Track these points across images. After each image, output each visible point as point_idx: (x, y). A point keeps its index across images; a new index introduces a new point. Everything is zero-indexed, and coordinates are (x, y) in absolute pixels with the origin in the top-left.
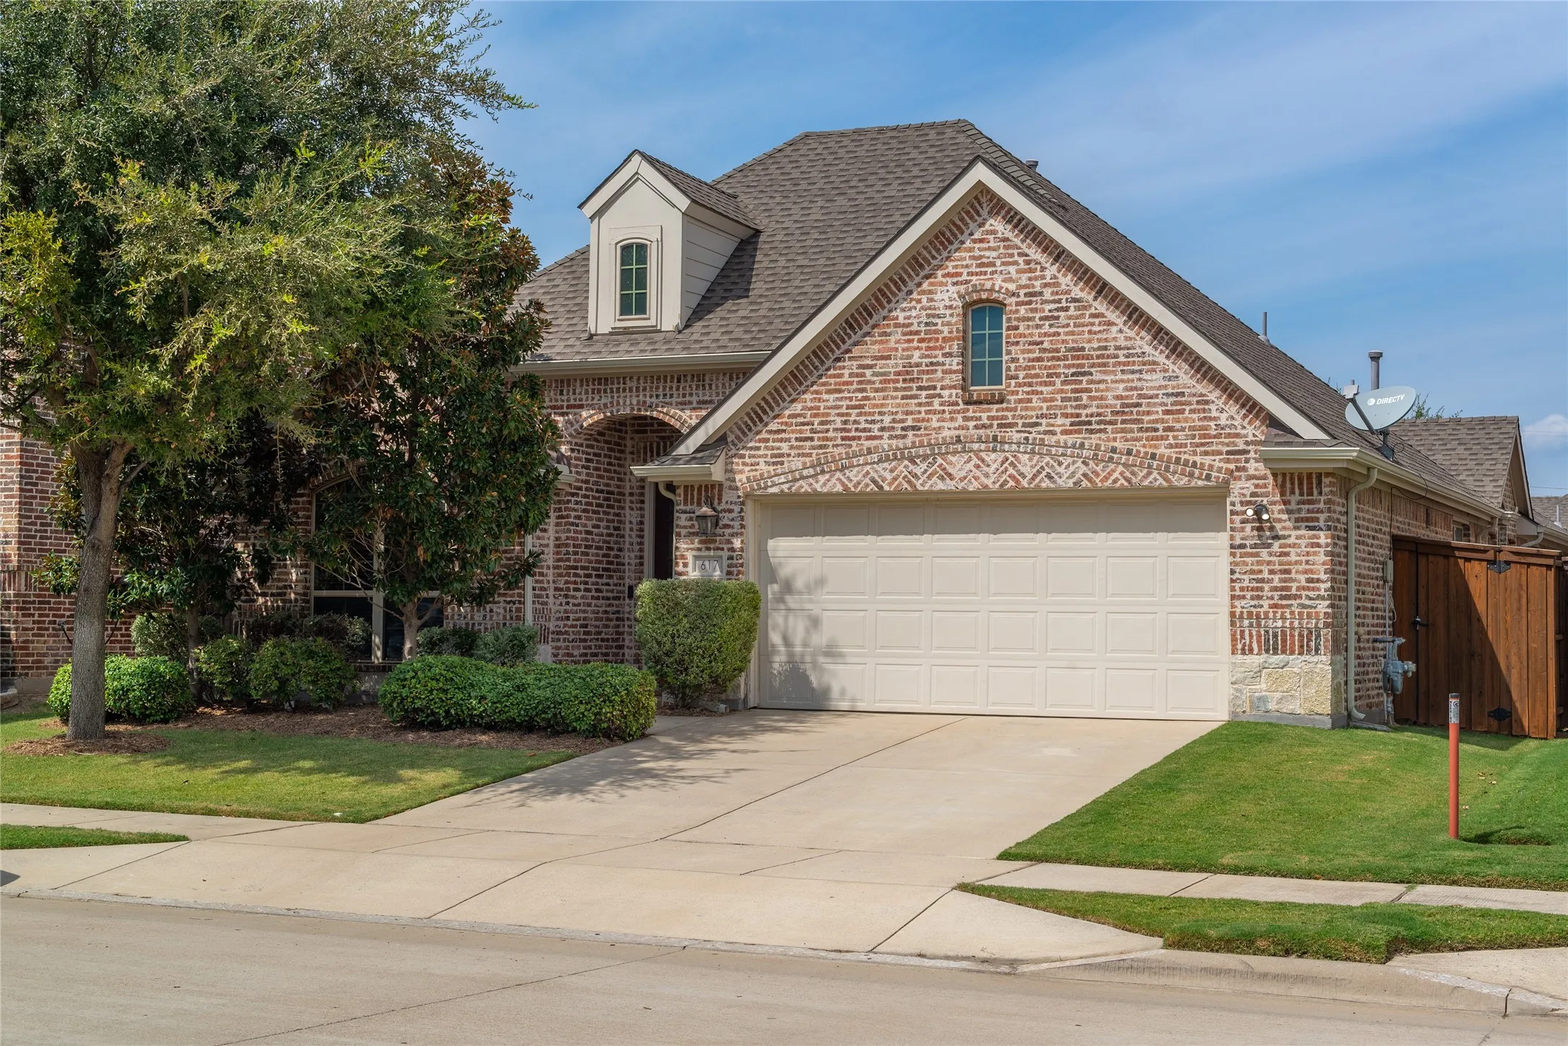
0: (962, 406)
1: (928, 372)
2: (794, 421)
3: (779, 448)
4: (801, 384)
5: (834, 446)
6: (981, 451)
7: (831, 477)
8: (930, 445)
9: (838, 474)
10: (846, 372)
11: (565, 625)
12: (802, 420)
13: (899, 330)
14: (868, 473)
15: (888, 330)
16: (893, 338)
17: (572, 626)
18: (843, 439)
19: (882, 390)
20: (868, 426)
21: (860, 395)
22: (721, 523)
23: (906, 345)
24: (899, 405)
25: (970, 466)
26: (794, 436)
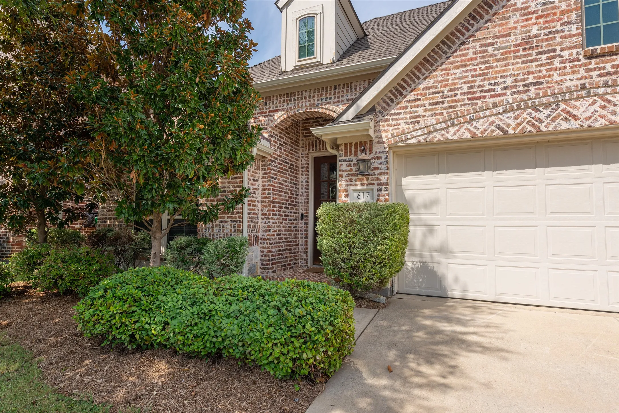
0: (583, 61)
1: (547, 40)
2: (427, 92)
3: (416, 112)
4: (432, 65)
5: (461, 105)
6: (607, 94)
7: (460, 128)
8: (553, 94)
9: (466, 126)
10: (471, 52)
11: (268, 235)
12: (434, 90)
13: (518, 13)
14: (493, 122)
15: (508, 15)
16: (512, 21)
17: (272, 235)
18: (469, 99)
19: (503, 60)
20: (491, 87)
21: (483, 66)
22: (372, 167)
23: (525, 23)
24: (520, 68)
25: (596, 107)
26: (428, 102)
